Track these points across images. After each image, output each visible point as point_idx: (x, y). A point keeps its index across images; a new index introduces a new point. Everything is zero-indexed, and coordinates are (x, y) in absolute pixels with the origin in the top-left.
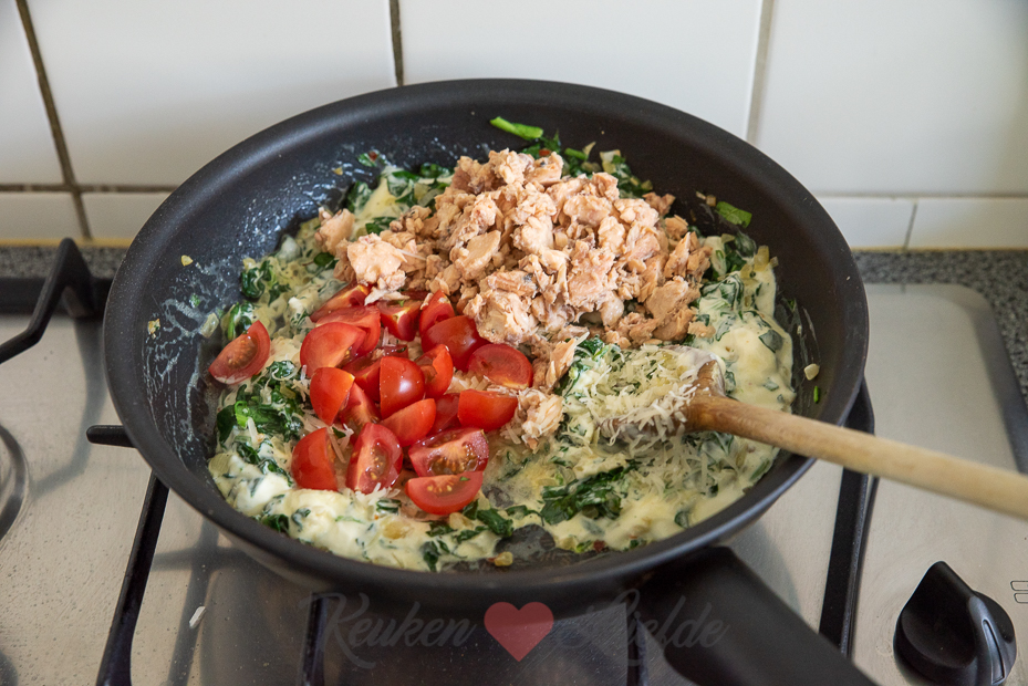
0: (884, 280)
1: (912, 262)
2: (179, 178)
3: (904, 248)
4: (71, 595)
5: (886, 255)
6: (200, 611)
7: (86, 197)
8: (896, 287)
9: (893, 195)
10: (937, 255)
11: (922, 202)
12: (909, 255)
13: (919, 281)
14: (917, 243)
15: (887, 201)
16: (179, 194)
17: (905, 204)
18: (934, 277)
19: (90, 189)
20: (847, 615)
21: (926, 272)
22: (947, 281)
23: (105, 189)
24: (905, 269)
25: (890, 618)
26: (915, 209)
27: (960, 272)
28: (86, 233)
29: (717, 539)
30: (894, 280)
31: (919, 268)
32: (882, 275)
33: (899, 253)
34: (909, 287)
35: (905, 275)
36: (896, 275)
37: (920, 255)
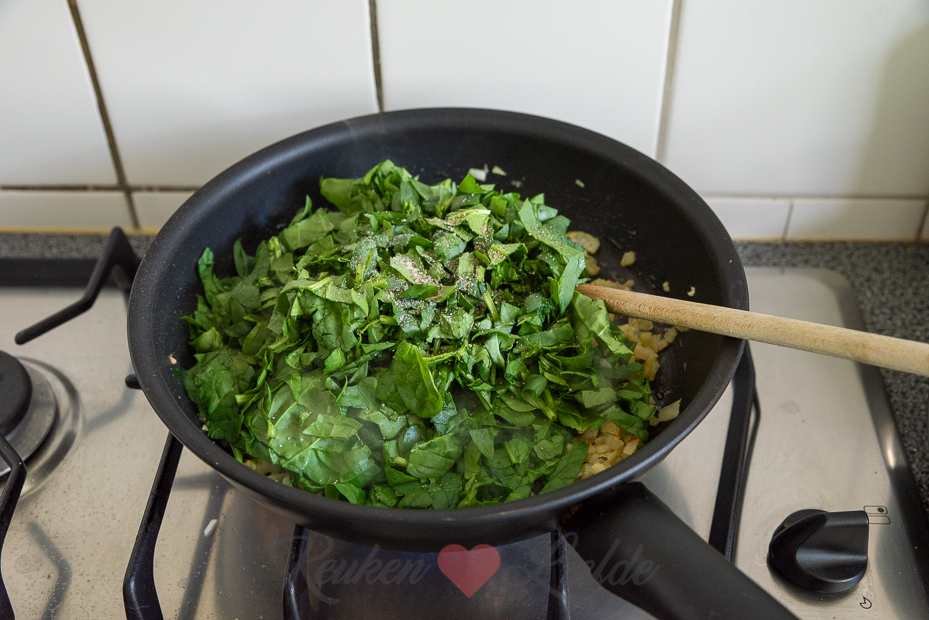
0: (766, 264)
1: (789, 250)
2: (202, 181)
3: (783, 239)
4: (112, 508)
5: (768, 244)
6: (213, 523)
7: (136, 196)
8: (776, 270)
9: (774, 196)
10: (809, 245)
11: (797, 202)
12: (787, 244)
13: (794, 265)
14: (794, 235)
15: (769, 202)
16: (200, 193)
17: (783, 203)
18: (806, 262)
19: (139, 189)
20: (730, 532)
21: (799, 258)
22: (816, 266)
23: (150, 189)
24: (783, 255)
25: (766, 534)
26: (791, 207)
27: (827, 258)
28: (136, 223)
29: (632, 477)
30: (775, 265)
31: (794, 255)
32: (764, 260)
33: (780, 242)
34: (787, 270)
35: (784, 260)
36: (776, 260)
37: (795, 244)
